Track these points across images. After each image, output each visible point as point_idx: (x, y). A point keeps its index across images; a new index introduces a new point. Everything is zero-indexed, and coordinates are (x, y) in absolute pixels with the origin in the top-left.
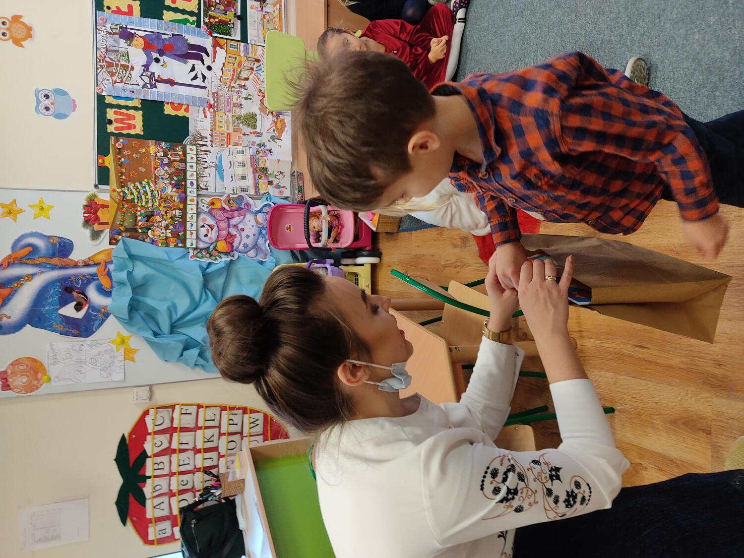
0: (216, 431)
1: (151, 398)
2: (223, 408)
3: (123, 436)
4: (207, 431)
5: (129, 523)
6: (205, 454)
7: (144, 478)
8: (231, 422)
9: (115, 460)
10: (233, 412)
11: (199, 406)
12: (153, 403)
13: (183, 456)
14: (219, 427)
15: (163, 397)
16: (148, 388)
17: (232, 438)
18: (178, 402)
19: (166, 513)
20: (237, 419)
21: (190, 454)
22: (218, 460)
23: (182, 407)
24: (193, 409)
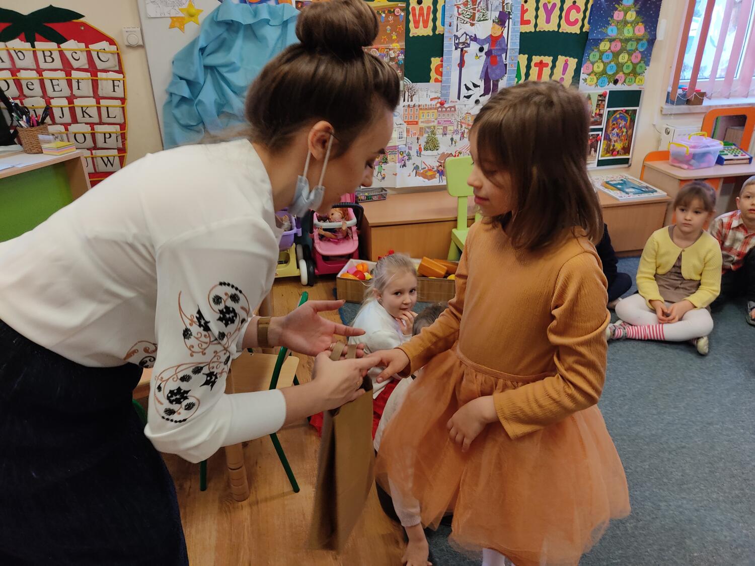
0: (96, 119)
1: (130, 46)
2: (123, 126)
3: (82, 16)
4: (95, 109)
6: (68, 108)
7: (31, 40)
8: (107, 136)
9: (51, 6)
10: (120, 138)
11: (123, 100)
12: (123, 49)
13: (64, 84)
14: (101, 123)
15: (131, 60)
16: (141, 43)
17: (89, 137)
18: (127, 76)
20: (111, 142)
21: (67, 92)
22: (61, 124)
23: (122, 82)
24: (119, 93)
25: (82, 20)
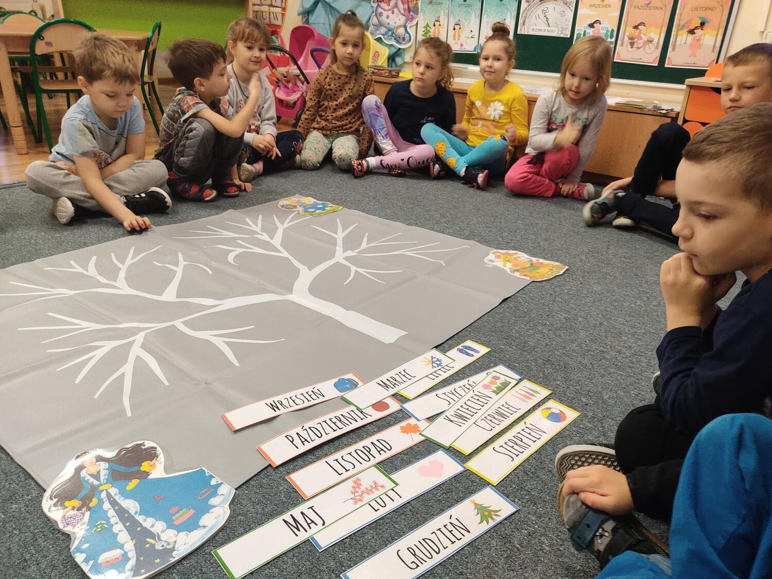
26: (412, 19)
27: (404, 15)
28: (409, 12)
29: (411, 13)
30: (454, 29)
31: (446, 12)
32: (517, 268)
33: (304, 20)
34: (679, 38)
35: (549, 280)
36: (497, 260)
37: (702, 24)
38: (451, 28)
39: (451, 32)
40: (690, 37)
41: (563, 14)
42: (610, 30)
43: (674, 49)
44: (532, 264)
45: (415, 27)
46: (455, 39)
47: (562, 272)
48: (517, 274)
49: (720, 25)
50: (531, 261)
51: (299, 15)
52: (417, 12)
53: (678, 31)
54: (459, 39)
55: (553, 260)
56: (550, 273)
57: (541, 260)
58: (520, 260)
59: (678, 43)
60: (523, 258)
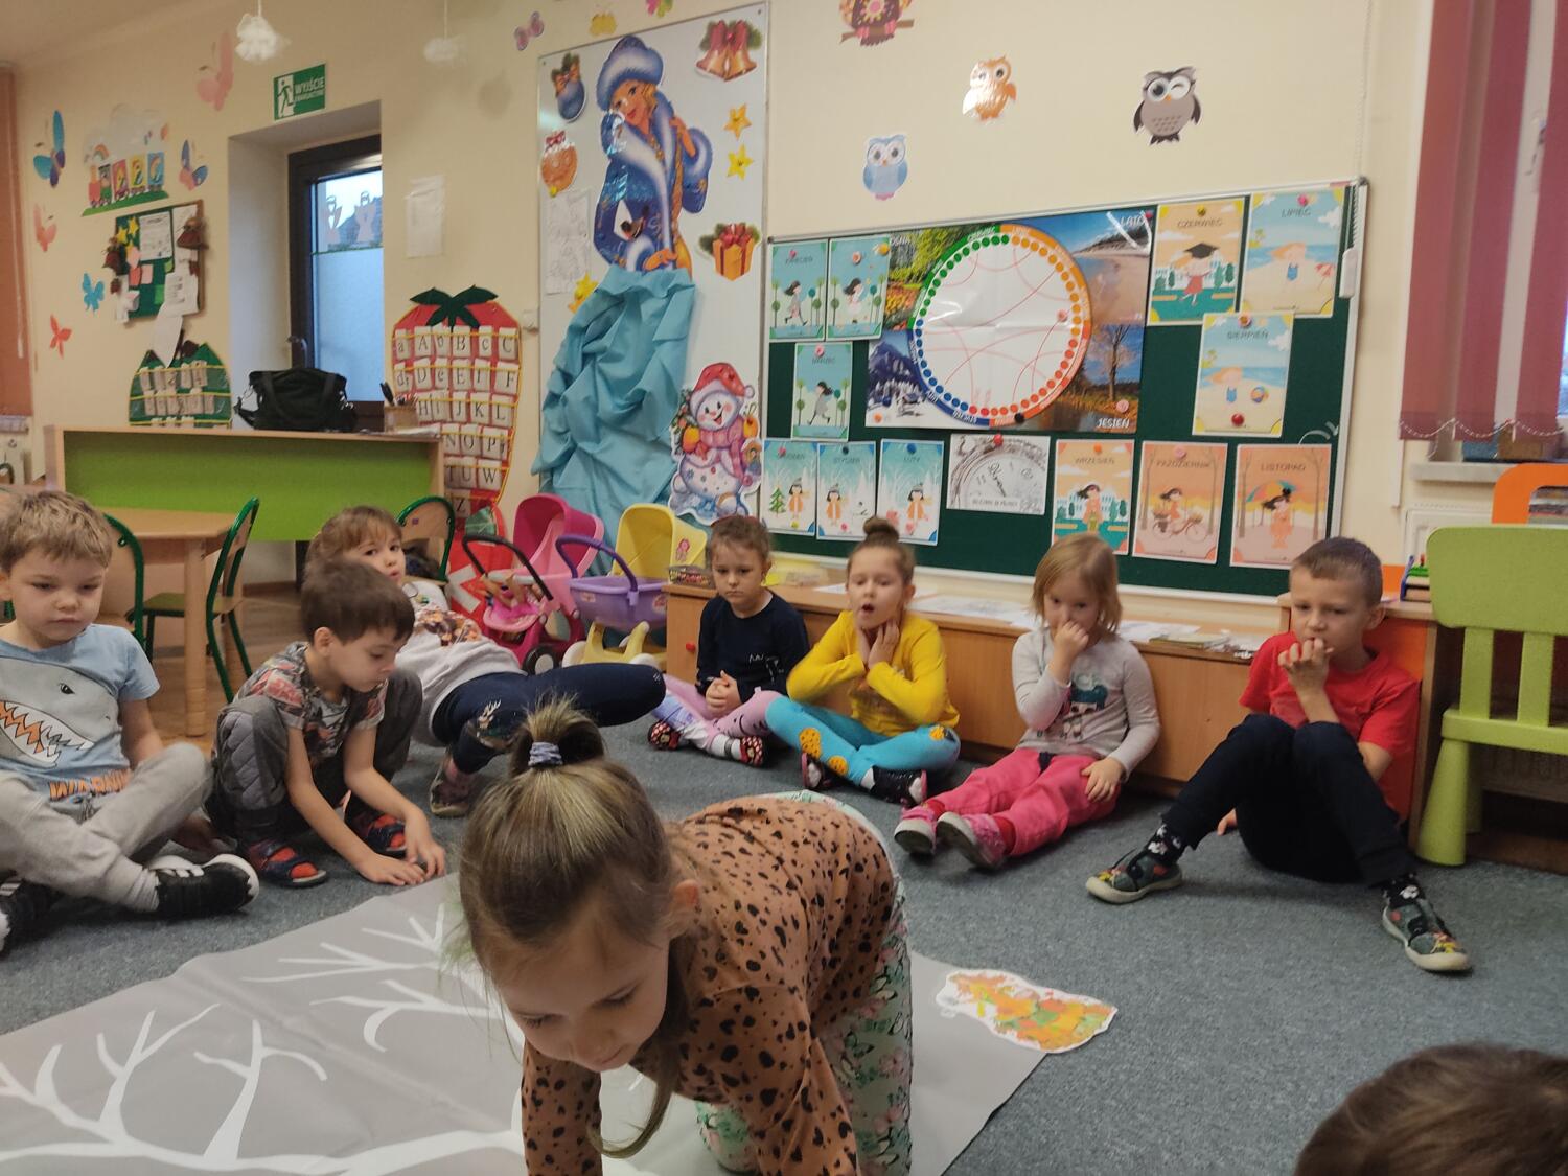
0: (486, 420)
1: (528, 329)
2: (510, 431)
3: (494, 296)
4: (487, 406)
5: (413, 306)
7: (452, 325)
9: (474, 286)
10: (505, 446)
11: (516, 397)
12: (524, 333)
13: (466, 374)
14: (490, 425)
15: (529, 344)
16: (535, 325)
17: (477, 443)
18: (522, 366)
19: (418, 353)
20: (495, 450)
21: (467, 385)
22: (458, 423)
23: (517, 374)
24: (512, 389)
25: (496, 300)
26: (749, 482)
27: (734, 476)
28: (744, 470)
29: (747, 473)
30: (829, 499)
31: (812, 471)
32: (1010, 1018)
33: (544, 482)
34: (1248, 516)
35: (1081, 1047)
36: (962, 998)
37: (1287, 493)
38: (822, 497)
39: (823, 506)
40: (1269, 514)
41: (1027, 475)
42: (1118, 501)
43: (1242, 533)
44: (1038, 1005)
45: (755, 496)
46: (830, 515)
47: (1105, 1026)
48: (1011, 1036)
49: (1318, 493)
50: (1035, 996)
51: (534, 474)
52: (758, 471)
53: (1244, 504)
54: (838, 516)
55: (1081, 992)
56: (1080, 1028)
57: (1058, 994)
58: (1012, 995)
59: (1248, 523)
60: (1017, 991)
